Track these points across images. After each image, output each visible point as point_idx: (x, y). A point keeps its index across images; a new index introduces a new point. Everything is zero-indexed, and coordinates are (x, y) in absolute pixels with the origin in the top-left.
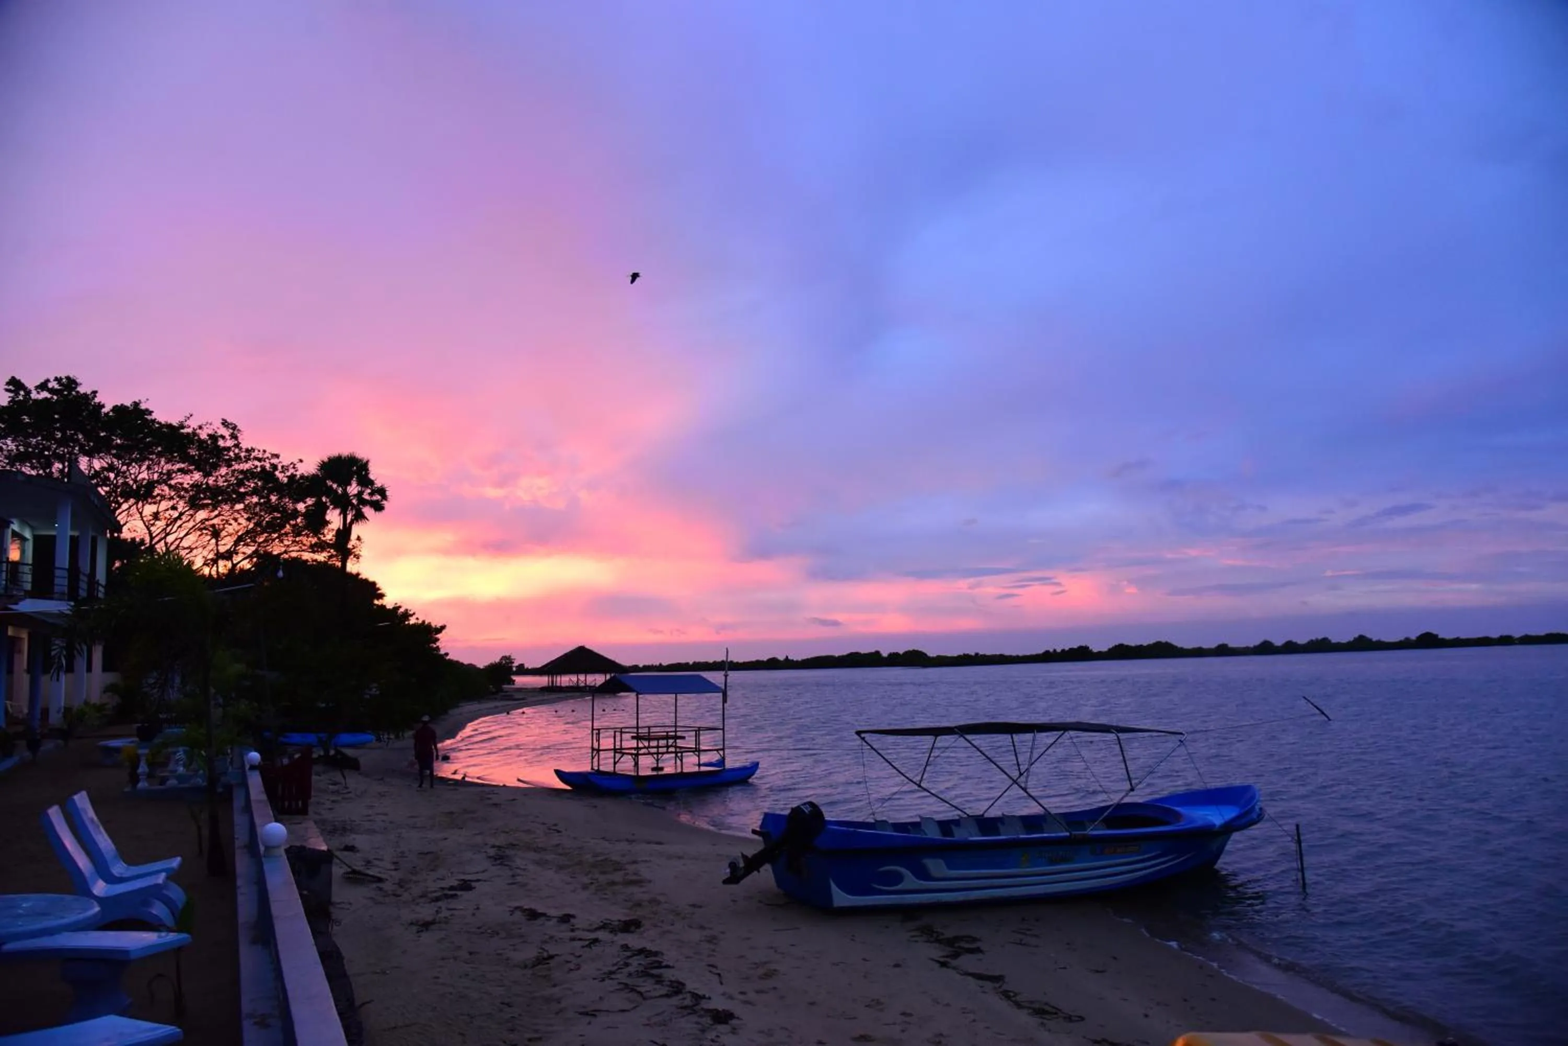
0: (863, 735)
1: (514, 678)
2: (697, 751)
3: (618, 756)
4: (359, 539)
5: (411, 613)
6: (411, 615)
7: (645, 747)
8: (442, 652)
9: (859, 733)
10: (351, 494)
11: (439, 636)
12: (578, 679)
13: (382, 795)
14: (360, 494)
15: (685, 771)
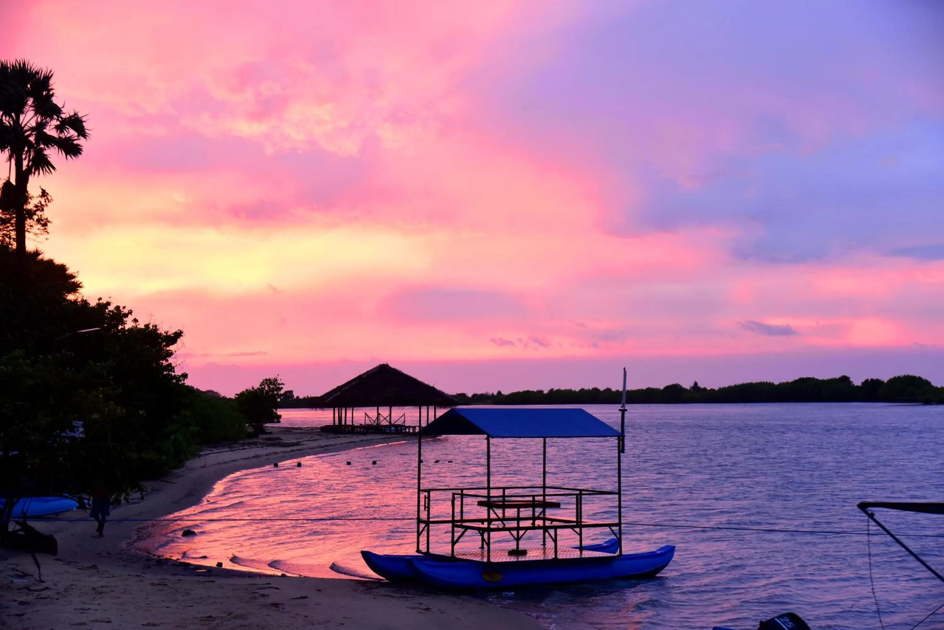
0: (871, 509)
1: (280, 412)
2: (578, 525)
3: (458, 531)
4: (44, 194)
5: (126, 311)
6: (126, 315)
7: (498, 519)
8: (178, 372)
9: (863, 506)
10: (26, 128)
11: (172, 348)
12: (379, 414)
13: (97, 592)
14: (40, 126)
15: (560, 557)
